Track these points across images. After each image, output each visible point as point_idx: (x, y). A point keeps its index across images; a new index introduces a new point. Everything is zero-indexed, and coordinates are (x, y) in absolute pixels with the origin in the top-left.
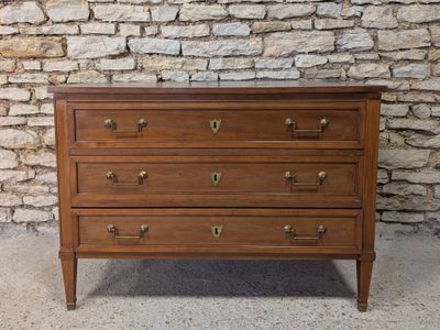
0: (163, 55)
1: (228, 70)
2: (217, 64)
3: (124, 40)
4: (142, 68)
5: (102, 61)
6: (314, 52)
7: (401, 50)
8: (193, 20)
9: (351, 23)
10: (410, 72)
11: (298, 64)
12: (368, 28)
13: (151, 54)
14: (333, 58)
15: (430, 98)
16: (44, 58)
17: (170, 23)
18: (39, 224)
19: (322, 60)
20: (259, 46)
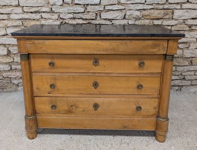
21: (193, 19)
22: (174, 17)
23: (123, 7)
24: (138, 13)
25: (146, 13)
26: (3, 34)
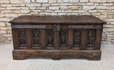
21: (92, 10)
22: (83, 9)
23: (59, 5)
24: (66, 7)
25: (70, 7)
26: (3, 17)
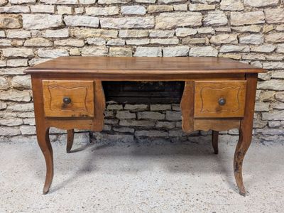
0: (88, 27)
1: (132, 38)
2: (124, 34)
3: (61, 16)
4: (74, 36)
5: (47, 31)
6: (189, 27)
7: (245, 25)
8: (107, 3)
9: (213, 7)
10: (250, 40)
11: (178, 34)
12: (225, 11)
13: (80, 27)
14: (201, 30)
15: (262, 57)
16: (7, 29)
17: (92, 5)
18: (12, 137)
19: (194, 32)
20: (152, 22)
